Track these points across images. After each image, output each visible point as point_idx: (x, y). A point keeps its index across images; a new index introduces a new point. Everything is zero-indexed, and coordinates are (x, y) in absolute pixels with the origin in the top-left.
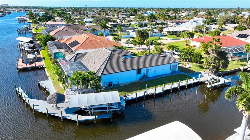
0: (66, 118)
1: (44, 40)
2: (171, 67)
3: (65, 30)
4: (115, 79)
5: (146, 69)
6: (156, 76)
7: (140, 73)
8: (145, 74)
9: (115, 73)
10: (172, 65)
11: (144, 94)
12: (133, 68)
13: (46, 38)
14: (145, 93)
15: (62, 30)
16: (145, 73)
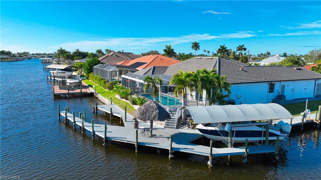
0: (181, 151)
1: (89, 65)
2: (316, 86)
3: (116, 56)
4: (237, 96)
5: (282, 83)
6: (294, 98)
7: (273, 92)
8: (279, 93)
9: (237, 85)
10: (317, 82)
11: (303, 120)
12: (264, 79)
13: (92, 62)
14: (304, 118)
15: (112, 55)
16: (280, 91)
